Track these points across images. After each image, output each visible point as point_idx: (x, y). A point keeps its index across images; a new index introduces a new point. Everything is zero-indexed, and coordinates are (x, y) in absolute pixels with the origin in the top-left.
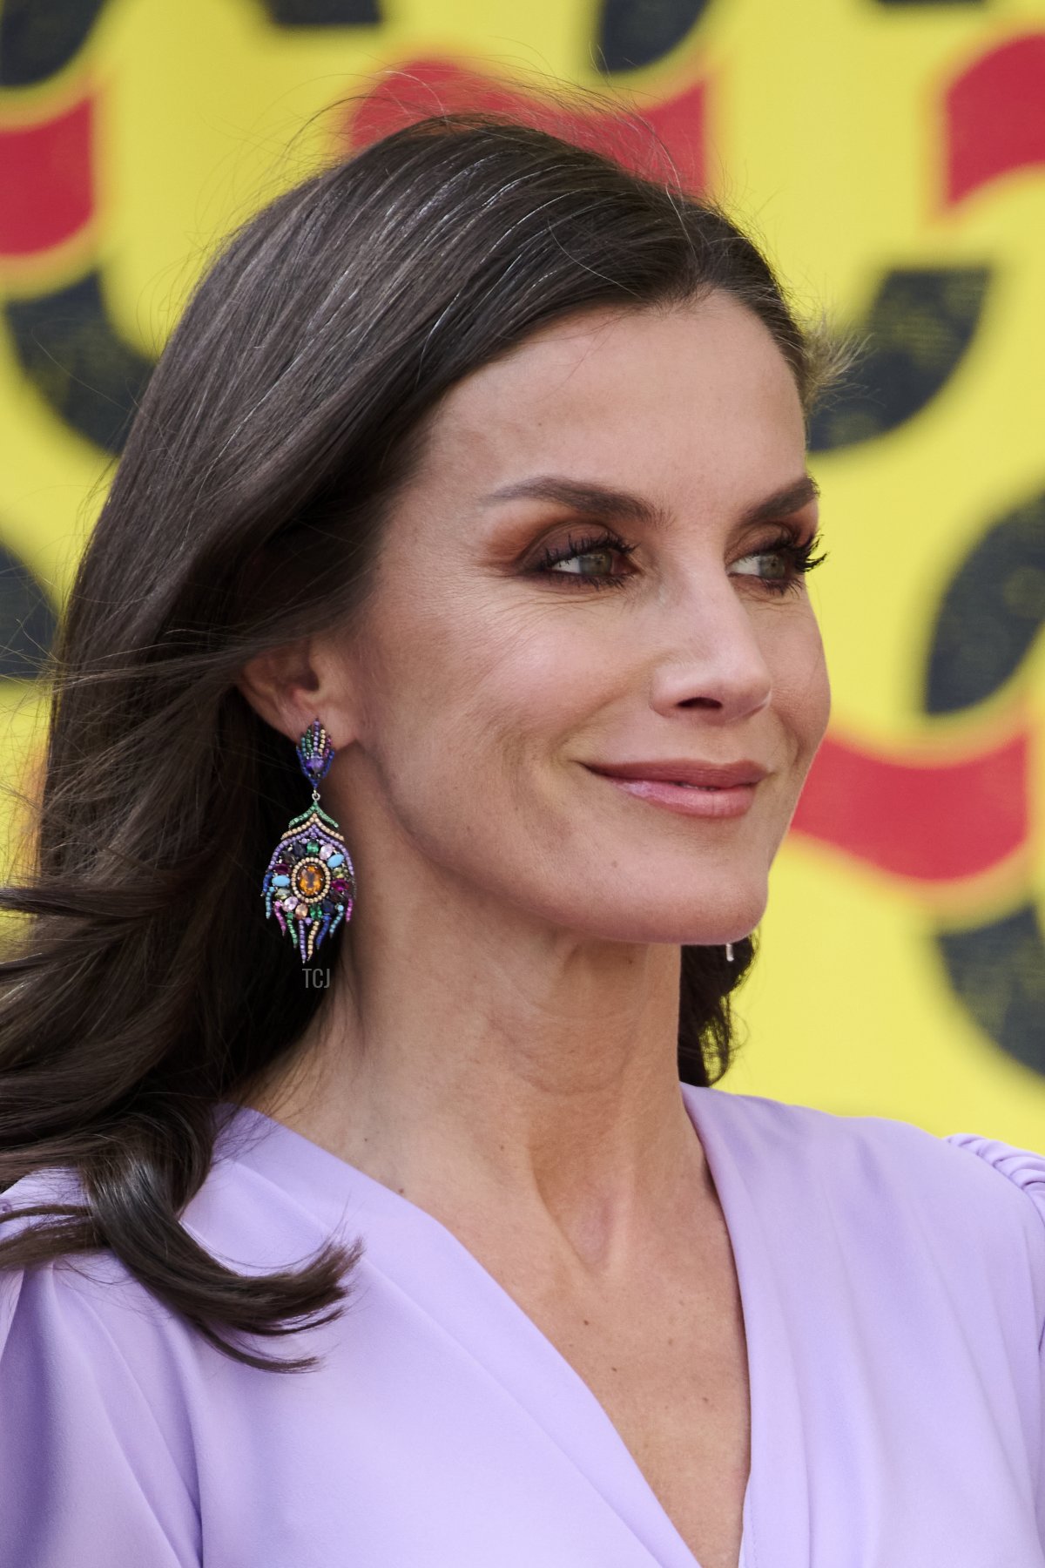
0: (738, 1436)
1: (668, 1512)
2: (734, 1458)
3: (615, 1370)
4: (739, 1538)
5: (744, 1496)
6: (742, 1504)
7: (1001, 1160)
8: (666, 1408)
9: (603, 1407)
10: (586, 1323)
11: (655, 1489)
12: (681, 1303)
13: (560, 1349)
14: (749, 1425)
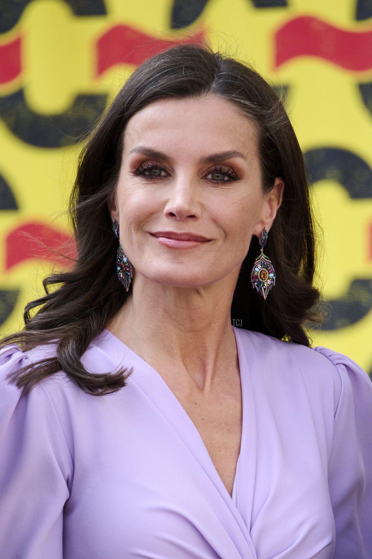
0: (238, 441)
1: (214, 464)
2: (236, 449)
3: (203, 419)
4: (235, 473)
5: (237, 461)
6: (237, 463)
7: (330, 356)
8: (217, 432)
9: (198, 431)
10: (196, 404)
11: (211, 457)
12: (224, 399)
13: (187, 413)
14: (241, 438)
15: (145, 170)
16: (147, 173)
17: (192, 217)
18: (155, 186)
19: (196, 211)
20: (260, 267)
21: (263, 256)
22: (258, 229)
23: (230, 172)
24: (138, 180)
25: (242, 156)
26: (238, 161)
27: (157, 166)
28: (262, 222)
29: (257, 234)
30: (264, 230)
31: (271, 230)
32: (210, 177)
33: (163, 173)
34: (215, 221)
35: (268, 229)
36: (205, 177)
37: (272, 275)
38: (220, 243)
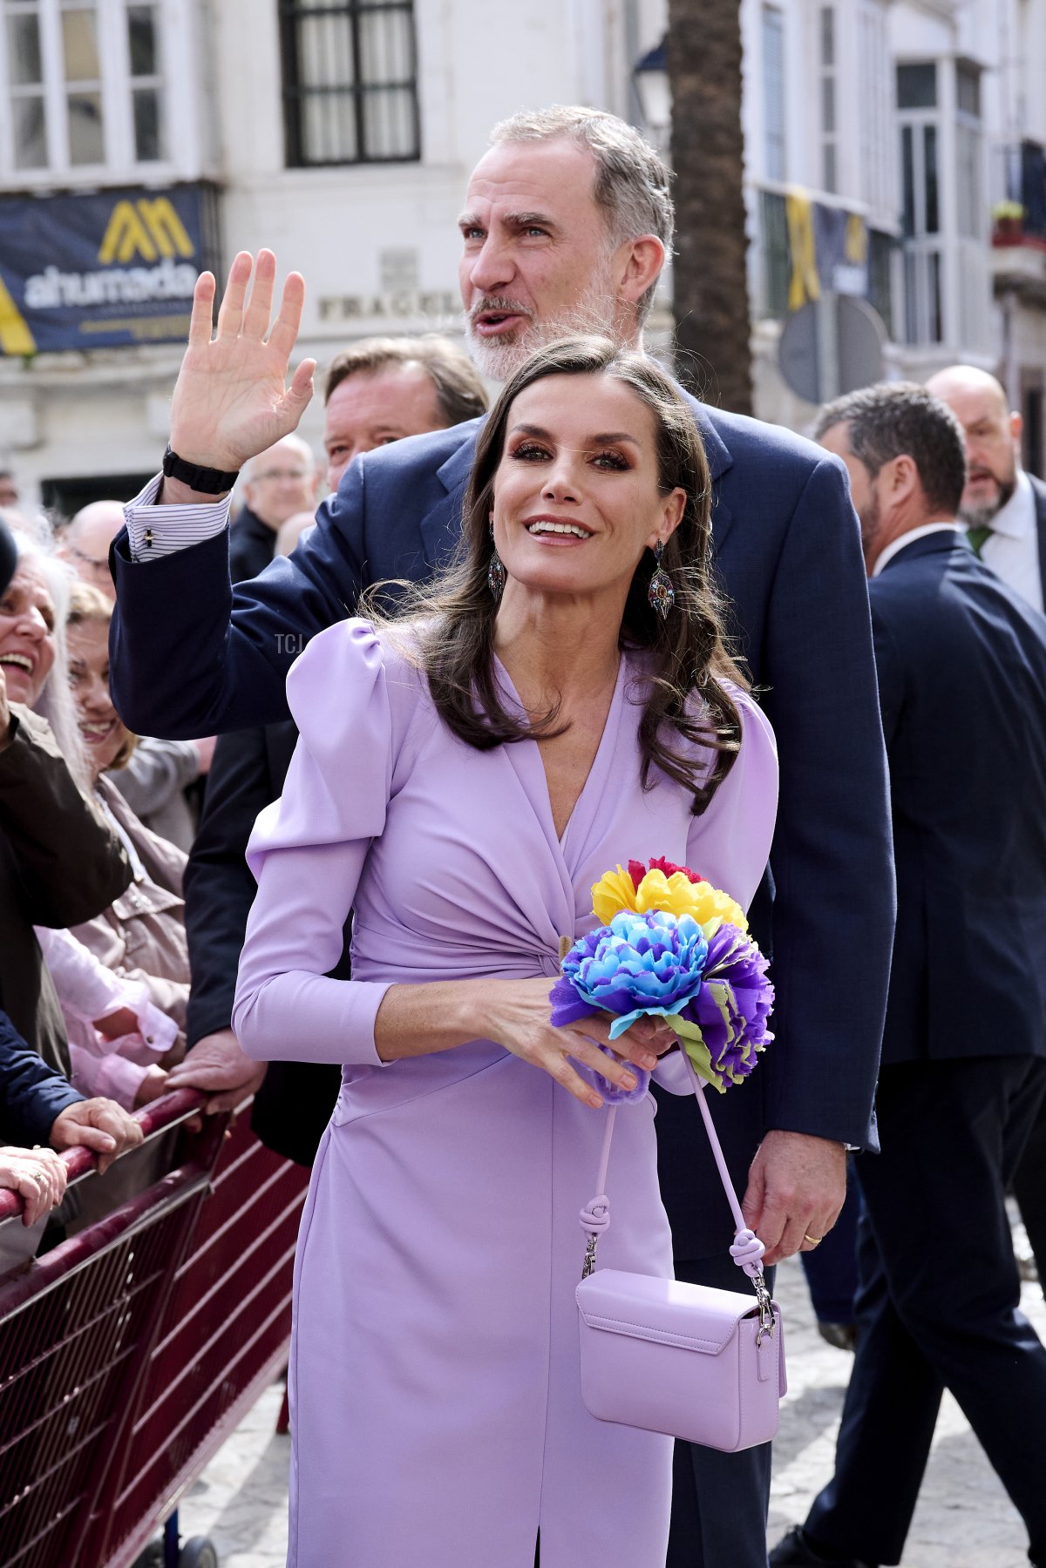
0: (583, 779)
2: (578, 786)
4: (571, 814)
5: (577, 800)
6: (576, 802)
14: (588, 775)
15: (525, 452)
16: (528, 455)
17: (571, 499)
18: (535, 468)
19: (576, 493)
20: (657, 582)
21: (660, 571)
22: (652, 541)
23: (620, 459)
24: (517, 463)
25: (634, 441)
26: (629, 446)
27: (537, 448)
28: (657, 533)
29: (652, 546)
30: (659, 542)
31: (667, 544)
32: (598, 462)
33: (546, 457)
34: (600, 511)
35: (664, 542)
36: (591, 462)
37: (670, 592)
38: (606, 537)
